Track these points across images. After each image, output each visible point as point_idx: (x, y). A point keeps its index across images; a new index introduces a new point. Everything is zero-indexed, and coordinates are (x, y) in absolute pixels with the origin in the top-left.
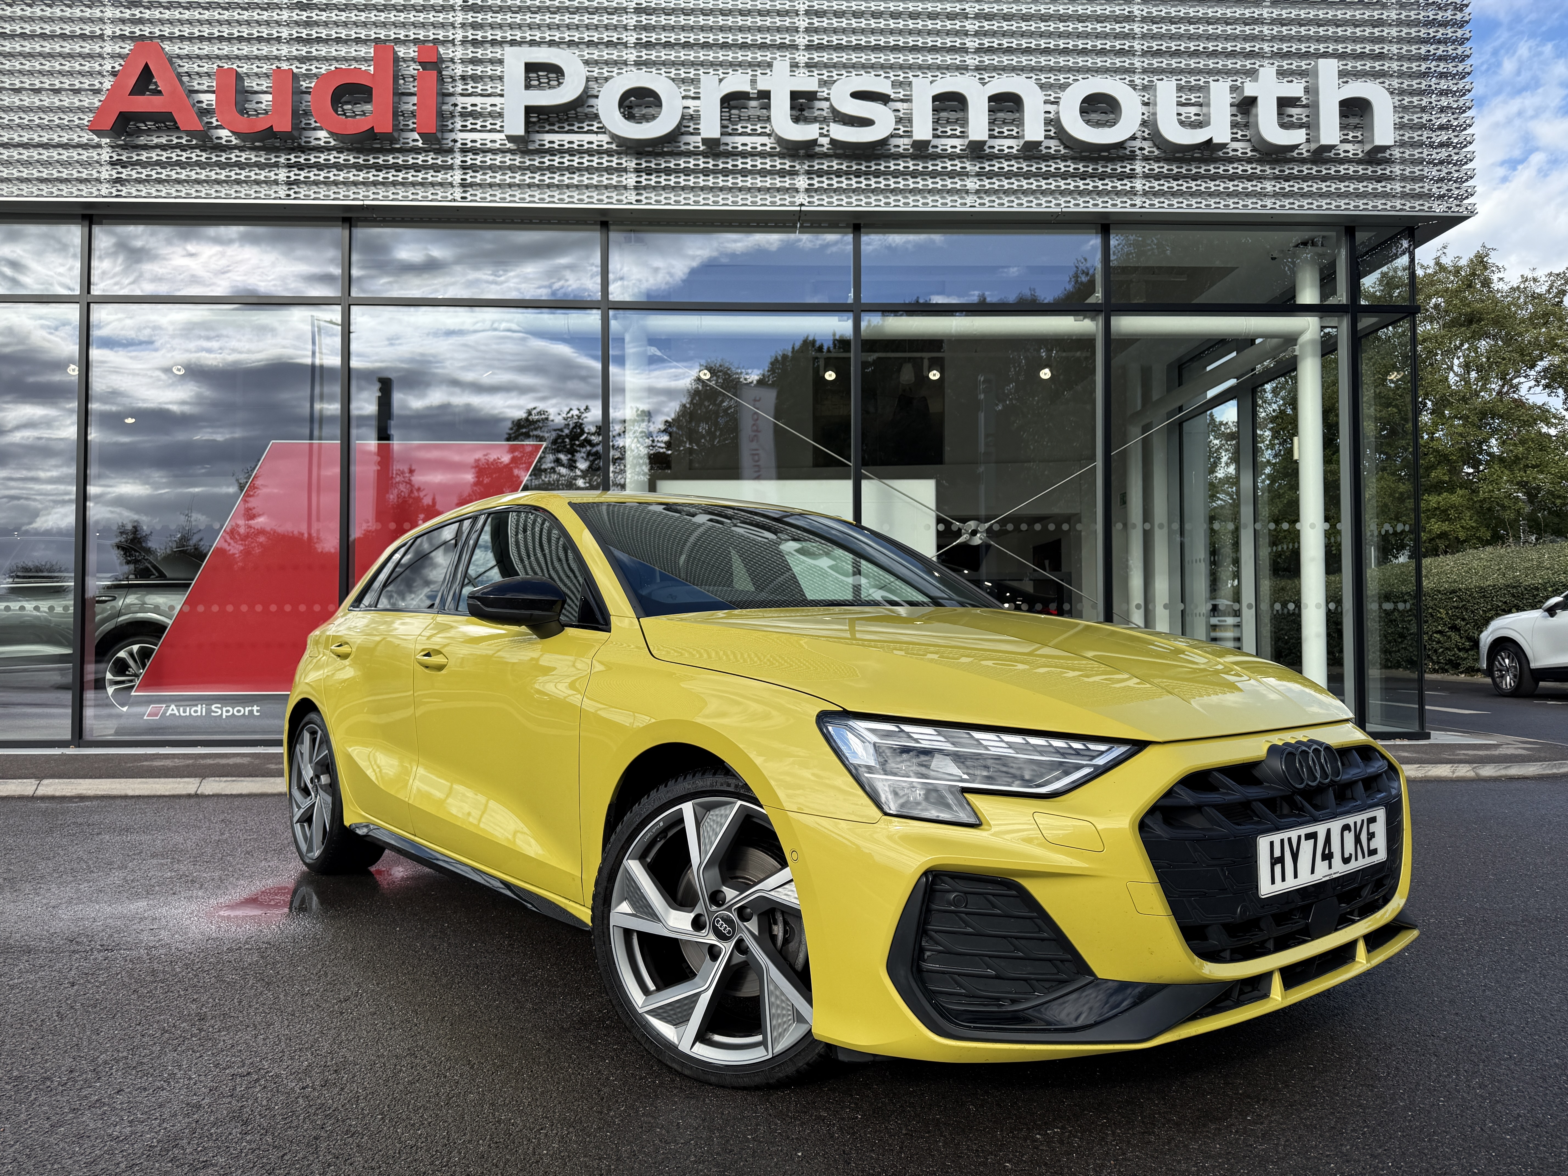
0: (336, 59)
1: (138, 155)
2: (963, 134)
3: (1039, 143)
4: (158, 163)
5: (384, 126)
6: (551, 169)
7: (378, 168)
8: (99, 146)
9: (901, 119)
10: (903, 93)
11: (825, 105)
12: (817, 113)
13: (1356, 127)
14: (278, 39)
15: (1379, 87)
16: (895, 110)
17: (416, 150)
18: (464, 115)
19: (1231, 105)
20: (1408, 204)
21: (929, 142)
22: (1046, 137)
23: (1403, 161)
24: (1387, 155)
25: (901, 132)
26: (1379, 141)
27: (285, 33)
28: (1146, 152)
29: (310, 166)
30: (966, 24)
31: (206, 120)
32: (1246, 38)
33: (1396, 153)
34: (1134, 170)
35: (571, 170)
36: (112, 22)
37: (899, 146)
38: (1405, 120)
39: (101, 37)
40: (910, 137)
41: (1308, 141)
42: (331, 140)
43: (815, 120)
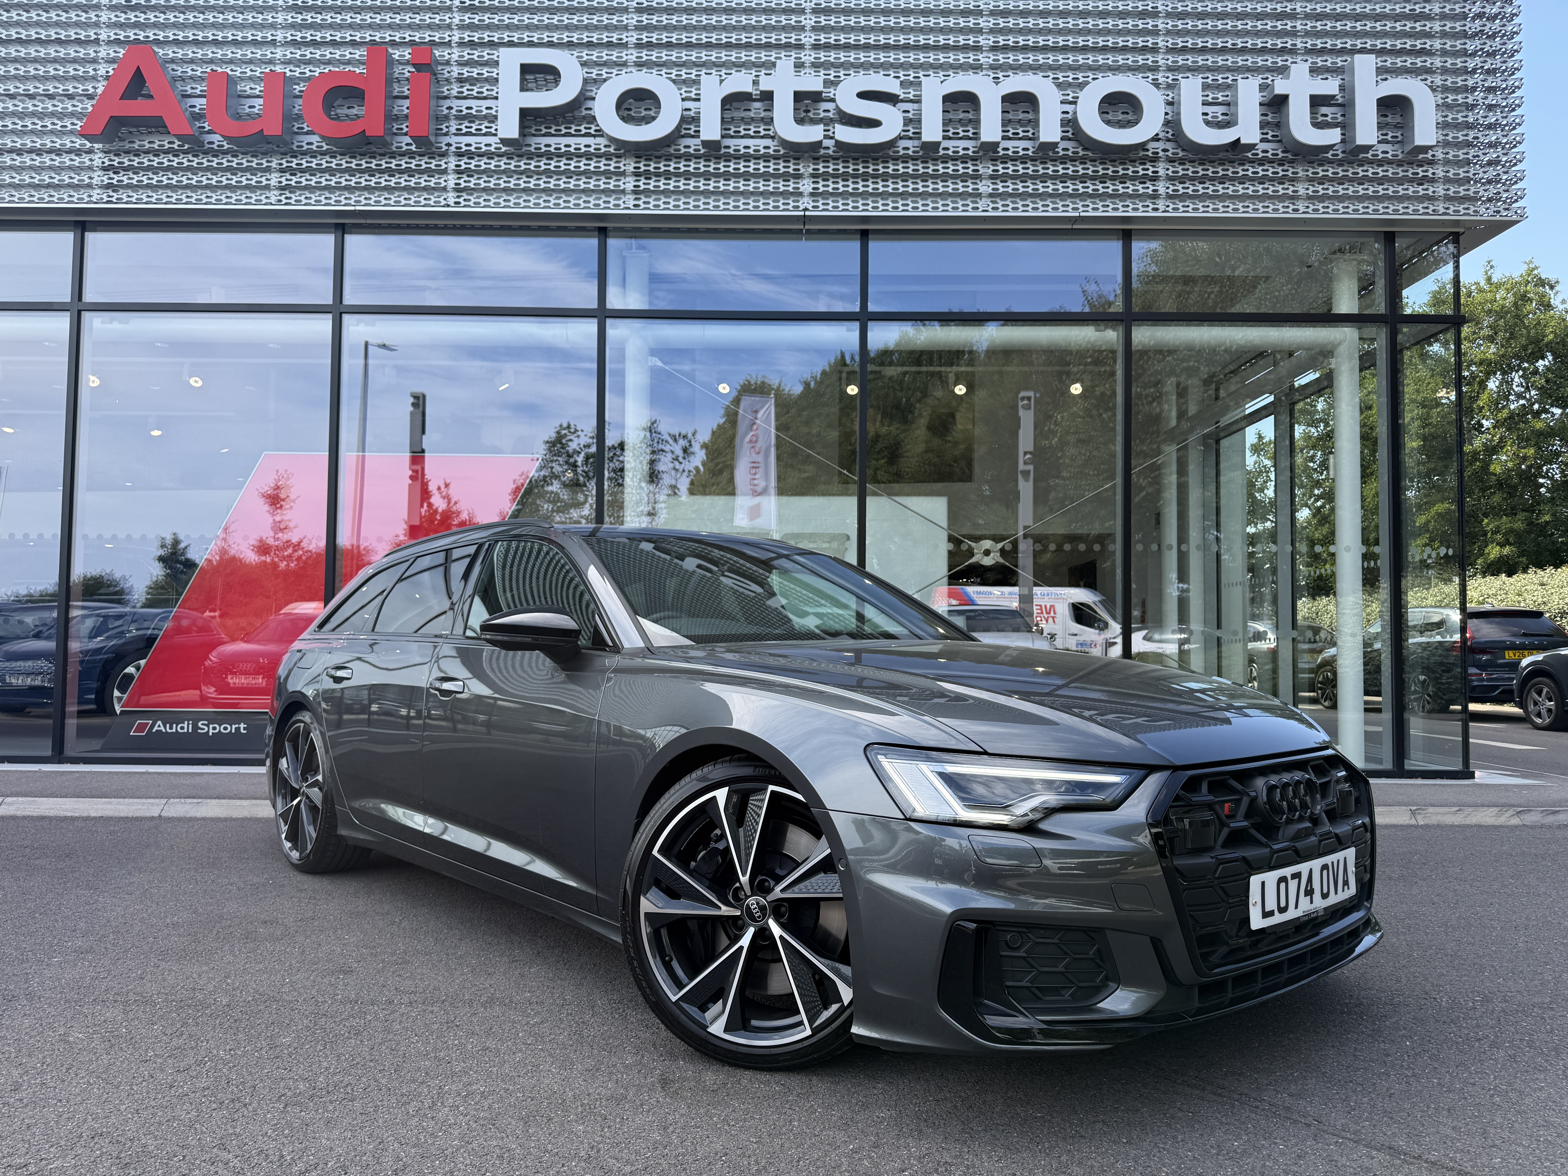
0: (329, 62)
1: (130, 160)
2: (976, 136)
3: (1055, 145)
4: (150, 168)
5: (376, 129)
6: (548, 173)
7: (371, 172)
8: (90, 151)
9: (911, 120)
10: (913, 93)
11: (830, 106)
12: (822, 115)
13: (1395, 126)
14: (273, 43)
15: (1422, 84)
16: (904, 111)
17: (411, 155)
18: (460, 118)
19: (1261, 104)
20: (1452, 208)
21: (939, 143)
22: (1062, 139)
23: (1447, 162)
24: (1429, 156)
25: (910, 134)
26: (1419, 141)
27: (280, 36)
28: (1169, 154)
29: (303, 171)
30: (980, 21)
31: (199, 125)
32: (1279, 34)
33: (1440, 155)
34: (1157, 172)
35: (568, 174)
36: (108, 26)
37: (908, 149)
38: (1449, 119)
39: (97, 41)
40: (920, 138)
41: (1343, 141)
42: (323, 144)
43: (820, 121)
